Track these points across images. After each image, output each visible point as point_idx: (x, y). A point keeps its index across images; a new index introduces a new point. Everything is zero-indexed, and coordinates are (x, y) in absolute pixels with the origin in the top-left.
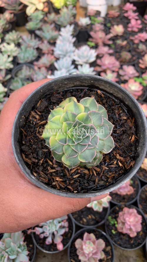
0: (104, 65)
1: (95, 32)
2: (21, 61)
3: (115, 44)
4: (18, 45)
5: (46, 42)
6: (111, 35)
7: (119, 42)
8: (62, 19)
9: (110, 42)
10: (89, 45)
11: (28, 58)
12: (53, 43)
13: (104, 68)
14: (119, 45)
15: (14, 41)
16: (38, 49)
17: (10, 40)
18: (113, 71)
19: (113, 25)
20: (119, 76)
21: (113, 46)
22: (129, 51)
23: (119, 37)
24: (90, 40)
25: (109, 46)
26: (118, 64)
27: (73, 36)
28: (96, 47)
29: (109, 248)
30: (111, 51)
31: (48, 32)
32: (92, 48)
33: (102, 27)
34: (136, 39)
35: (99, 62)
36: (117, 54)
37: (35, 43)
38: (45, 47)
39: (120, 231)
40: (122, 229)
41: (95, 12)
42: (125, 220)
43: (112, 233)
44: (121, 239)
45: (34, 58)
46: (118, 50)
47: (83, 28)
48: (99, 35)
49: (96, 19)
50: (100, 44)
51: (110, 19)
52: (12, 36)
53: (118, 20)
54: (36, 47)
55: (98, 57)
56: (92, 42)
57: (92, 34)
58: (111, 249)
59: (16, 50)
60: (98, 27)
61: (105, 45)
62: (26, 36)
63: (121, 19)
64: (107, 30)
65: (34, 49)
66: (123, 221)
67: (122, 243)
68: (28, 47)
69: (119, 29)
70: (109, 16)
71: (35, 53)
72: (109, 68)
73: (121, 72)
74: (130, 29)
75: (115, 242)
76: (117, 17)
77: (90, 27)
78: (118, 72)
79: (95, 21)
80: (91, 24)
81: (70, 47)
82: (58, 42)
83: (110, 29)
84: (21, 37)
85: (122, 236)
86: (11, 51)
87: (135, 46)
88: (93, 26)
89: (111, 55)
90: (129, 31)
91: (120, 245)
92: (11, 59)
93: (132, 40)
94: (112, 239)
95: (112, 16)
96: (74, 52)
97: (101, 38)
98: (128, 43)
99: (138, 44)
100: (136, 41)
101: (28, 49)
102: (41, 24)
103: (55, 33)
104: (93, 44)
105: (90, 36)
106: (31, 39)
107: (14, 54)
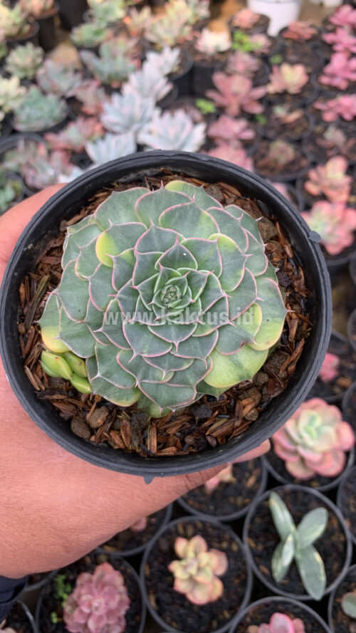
1: (229, 75)
2: (20, 127)
3: (268, 113)
9: (257, 109)
14: (278, 119)
15: (24, 70)
17: (15, 65)
21: (262, 121)
22: (298, 142)
23: (288, 98)
24: (211, 94)
25: (251, 118)
27: (171, 77)
28: (217, 116)
30: (249, 135)
31: (113, 58)
33: (253, 63)
34: (330, 109)
36: (263, 144)
37: (71, 82)
38: (91, 96)
41: (256, 19)
45: (51, 124)
46: (271, 134)
47: (207, 58)
48: (235, 86)
49: (246, 39)
50: (234, 108)
51: (288, 43)
52: (23, 57)
53: (307, 48)
54: (70, 94)
57: (218, 78)
59: (19, 96)
60: (243, 62)
61: (244, 114)
63: (315, 48)
65: (62, 99)
69: (292, 76)
70: (286, 35)
74: (325, 80)
76: (308, 41)
77: (220, 61)
79: (241, 44)
80: (231, 51)
83: (271, 70)
87: (319, 129)
88: (232, 59)
90: (321, 84)
93: (319, 112)
95: (295, 37)
97: (235, 95)
98: (305, 117)
99: (326, 126)
100: (329, 117)
102: (108, 33)
104: (210, 108)
107: (13, 105)
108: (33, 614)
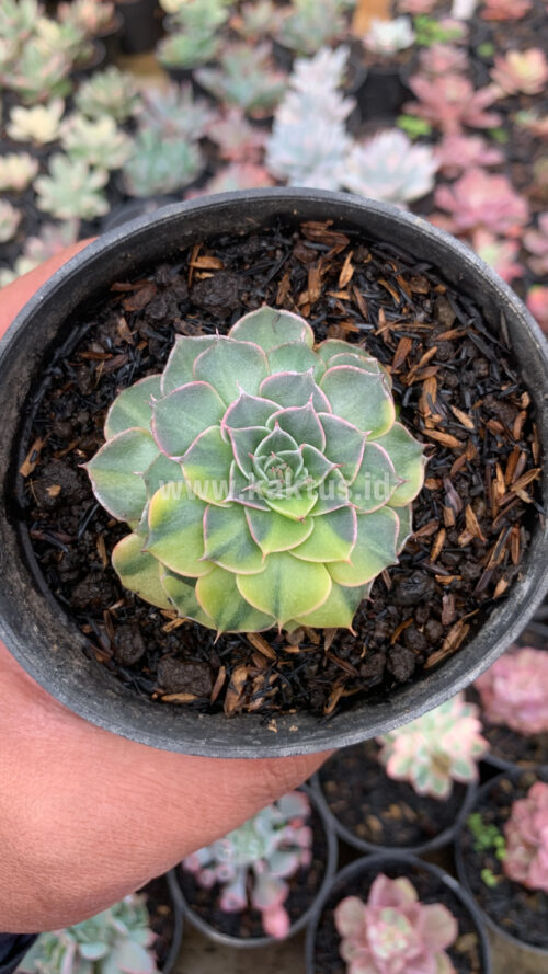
0: (467, 210)
1: (433, 78)
2: (138, 189)
3: (508, 126)
4: (129, 125)
5: (235, 115)
6: (493, 93)
7: (527, 119)
8: (300, 26)
9: (492, 121)
10: (405, 131)
11: (165, 176)
12: (263, 120)
13: (465, 221)
14: (525, 131)
15: (111, 110)
16: (207, 144)
17: (96, 104)
18: (501, 238)
19: (503, 53)
20: (524, 255)
21: (501, 137)
23: (524, 101)
24: (411, 108)
25: (485, 134)
26: (519, 207)
27: (344, 91)
28: (434, 138)
29: (468, 942)
30: (494, 157)
31: (246, 75)
32: (418, 140)
33: (459, 58)
35: (444, 197)
36: (518, 169)
37: (191, 118)
38: (232, 134)
39: (518, 876)
40: (526, 868)
42: (537, 834)
43: (482, 882)
44: (519, 908)
45: (188, 179)
46: (522, 153)
47: (381, 61)
48: (447, 91)
49: (436, 27)
50: (451, 125)
51: (494, 26)
52: (105, 89)
53: (526, 30)
54: (197, 134)
55: (442, 178)
56: (415, 117)
57: (419, 85)
58: (480, 947)
59: (117, 149)
60: (444, 57)
61: (469, 130)
62: (158, 92)
63: (536, 28)
64: (479, 71)
65: (191, 142)
66: (531, 839)
67: (521, 926)
68: (166, 132)
69: (527, 68)
70: (486, 15)
71: (195, 159)
72: (483, 225)
73: (533, 242)
75: (493, 916)
76: (521, 20)
77: (412, 57)
78: (520, 241)
79: (429, 34)
80: (417, 48)
81: (332, 136)
82: (285, 117)
83: (489, 65)
84: (139, 95)
85: (522, 898)
86: (102, 149)
88: (425, 57)
89: (492, 170)
91: (515, 933)
92: (99, 179)
94: (483, 905)
95: (500, 16)
96: (346, 154)
97: (453, 104)
101: (167, 142)
102: (216, 44)
103: (271, 82)
104: (421, 127)
105: (409, 96)
106: (179, 103)
107: (114, 161)
108: (455, 876)
